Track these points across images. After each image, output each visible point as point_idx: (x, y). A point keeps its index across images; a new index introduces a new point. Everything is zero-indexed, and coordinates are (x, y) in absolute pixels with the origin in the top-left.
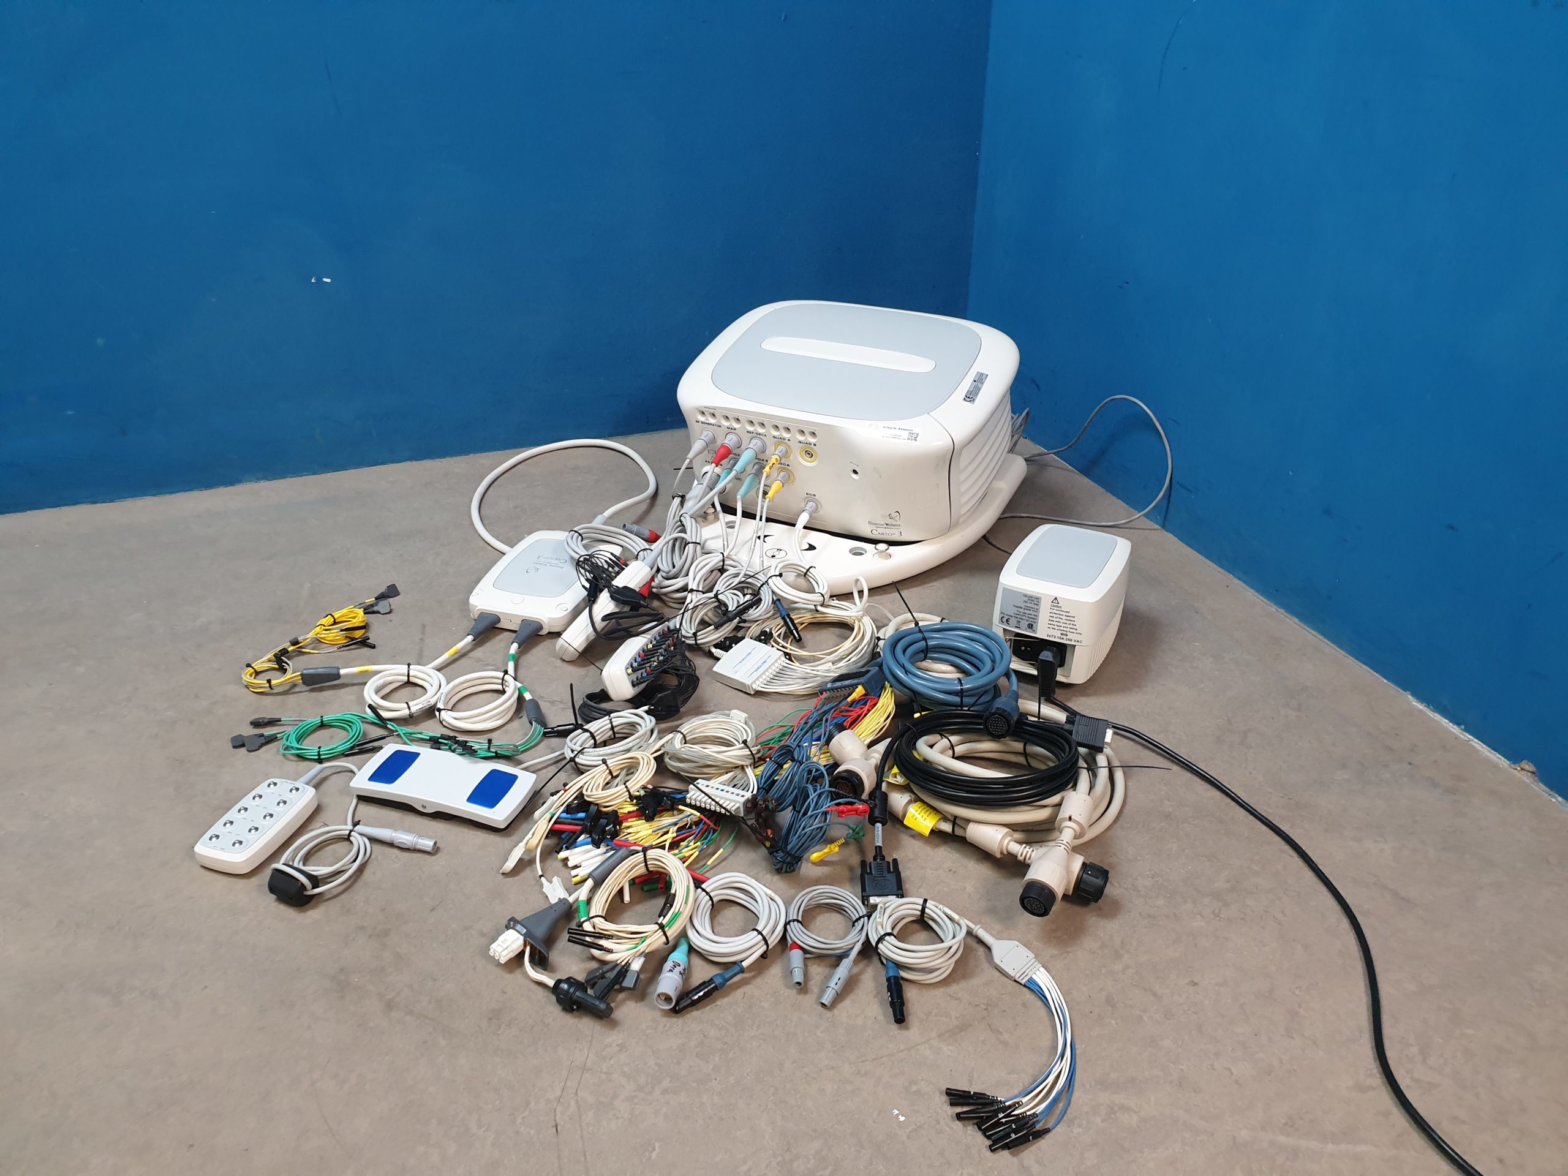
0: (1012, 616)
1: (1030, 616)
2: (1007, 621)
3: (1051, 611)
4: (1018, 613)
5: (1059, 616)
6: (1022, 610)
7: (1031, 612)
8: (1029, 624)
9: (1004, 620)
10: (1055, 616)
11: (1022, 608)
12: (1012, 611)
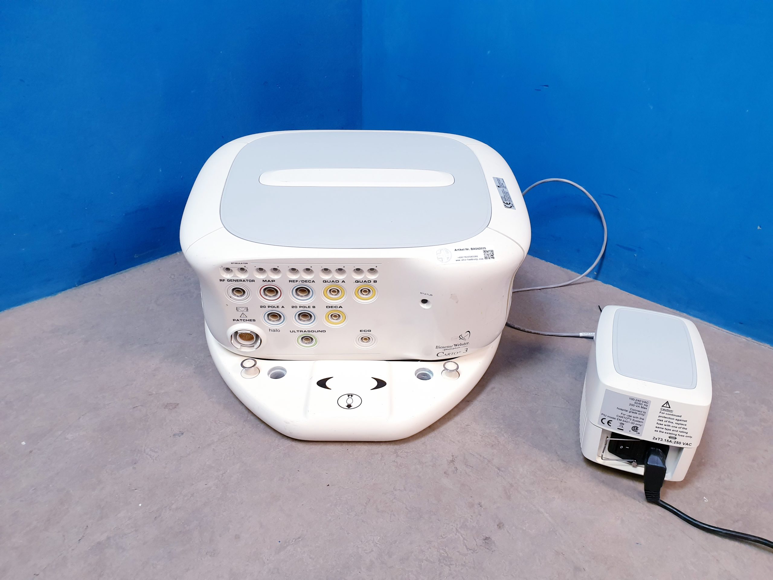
0: (614, 418)
1: (635, 419)
2: (608, 422)
3: (661, 415)
4: (622, 415)
5: (668, 420)
6: (627, 413)
7: (637, 415)
8: (634, 427)
9: (605, 421)
10: (664, 419)
11: (627, 411)
12: (615, 413)
